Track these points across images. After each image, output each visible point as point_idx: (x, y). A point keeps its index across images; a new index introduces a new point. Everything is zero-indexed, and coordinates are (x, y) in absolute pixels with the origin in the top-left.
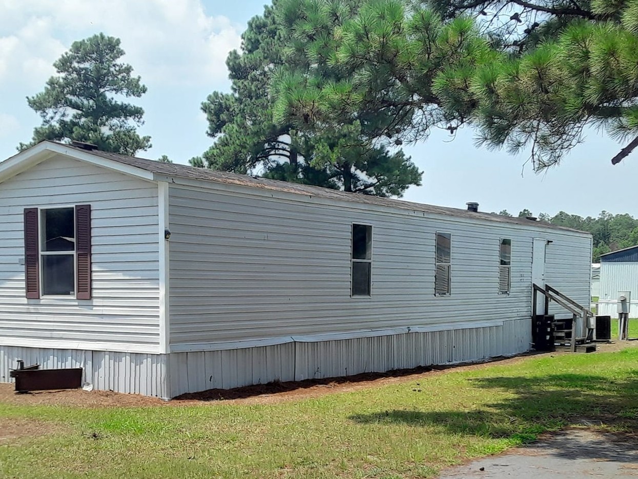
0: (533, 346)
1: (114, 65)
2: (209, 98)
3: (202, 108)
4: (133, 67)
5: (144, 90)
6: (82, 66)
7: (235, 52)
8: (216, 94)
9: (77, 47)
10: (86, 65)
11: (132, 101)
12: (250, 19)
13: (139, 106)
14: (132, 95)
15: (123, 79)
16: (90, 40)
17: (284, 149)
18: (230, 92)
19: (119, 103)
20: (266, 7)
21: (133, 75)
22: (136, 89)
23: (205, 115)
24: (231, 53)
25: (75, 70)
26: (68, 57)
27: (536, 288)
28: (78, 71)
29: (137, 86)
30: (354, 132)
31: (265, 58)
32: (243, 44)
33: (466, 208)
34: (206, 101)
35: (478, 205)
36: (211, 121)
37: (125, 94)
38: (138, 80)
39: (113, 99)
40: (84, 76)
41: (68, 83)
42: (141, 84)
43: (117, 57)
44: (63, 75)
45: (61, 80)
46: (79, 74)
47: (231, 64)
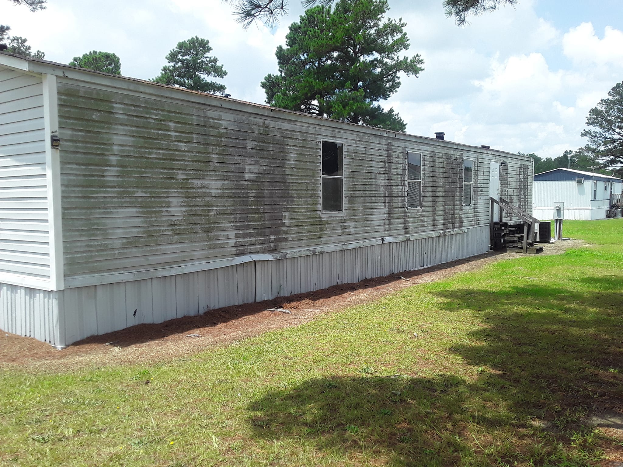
0: (491, 248)
1: (206, 58)
2: (266, 78)
3: (261, 86)
4: (218, 59)
5: (225, 74)
6: (184, 58)
7: (281, 47)
8: (269, 76)
9: (181, 46)
10: (187, 57)
11: (218, 81)
12: (290, 25)
13: (223, 84)
14: (217, 77)
15: (212, 67)
16: (189, 41)
17: (315, 109)
18: (279, 74)
19: (210, 82)
20: (301, 16)
21: (219, 64)
22: (220, 72)
23: (264, 90)
24: (278, 48)
25: (180, 60)
26: (175, 52)
27: (493, 200)
28: (182, 61)
29: (221, 71)
30: (359, 96)
31: (300, 49)
32: (287, 42)
33: (434, 137)
34: (264, 81)
35: (444, 134)
36: (267, 93)
37: (213, 76)
38: (222, 67)
39: (204, 78)
40: (186, 65)
41: (176, 69)
42: (223, 69)
43: (207, 52)
44: (172, 64)
45: (171, 68)
46: (182, 63)
47: (278, 55)
